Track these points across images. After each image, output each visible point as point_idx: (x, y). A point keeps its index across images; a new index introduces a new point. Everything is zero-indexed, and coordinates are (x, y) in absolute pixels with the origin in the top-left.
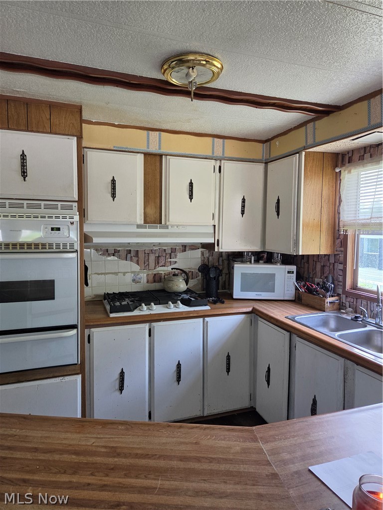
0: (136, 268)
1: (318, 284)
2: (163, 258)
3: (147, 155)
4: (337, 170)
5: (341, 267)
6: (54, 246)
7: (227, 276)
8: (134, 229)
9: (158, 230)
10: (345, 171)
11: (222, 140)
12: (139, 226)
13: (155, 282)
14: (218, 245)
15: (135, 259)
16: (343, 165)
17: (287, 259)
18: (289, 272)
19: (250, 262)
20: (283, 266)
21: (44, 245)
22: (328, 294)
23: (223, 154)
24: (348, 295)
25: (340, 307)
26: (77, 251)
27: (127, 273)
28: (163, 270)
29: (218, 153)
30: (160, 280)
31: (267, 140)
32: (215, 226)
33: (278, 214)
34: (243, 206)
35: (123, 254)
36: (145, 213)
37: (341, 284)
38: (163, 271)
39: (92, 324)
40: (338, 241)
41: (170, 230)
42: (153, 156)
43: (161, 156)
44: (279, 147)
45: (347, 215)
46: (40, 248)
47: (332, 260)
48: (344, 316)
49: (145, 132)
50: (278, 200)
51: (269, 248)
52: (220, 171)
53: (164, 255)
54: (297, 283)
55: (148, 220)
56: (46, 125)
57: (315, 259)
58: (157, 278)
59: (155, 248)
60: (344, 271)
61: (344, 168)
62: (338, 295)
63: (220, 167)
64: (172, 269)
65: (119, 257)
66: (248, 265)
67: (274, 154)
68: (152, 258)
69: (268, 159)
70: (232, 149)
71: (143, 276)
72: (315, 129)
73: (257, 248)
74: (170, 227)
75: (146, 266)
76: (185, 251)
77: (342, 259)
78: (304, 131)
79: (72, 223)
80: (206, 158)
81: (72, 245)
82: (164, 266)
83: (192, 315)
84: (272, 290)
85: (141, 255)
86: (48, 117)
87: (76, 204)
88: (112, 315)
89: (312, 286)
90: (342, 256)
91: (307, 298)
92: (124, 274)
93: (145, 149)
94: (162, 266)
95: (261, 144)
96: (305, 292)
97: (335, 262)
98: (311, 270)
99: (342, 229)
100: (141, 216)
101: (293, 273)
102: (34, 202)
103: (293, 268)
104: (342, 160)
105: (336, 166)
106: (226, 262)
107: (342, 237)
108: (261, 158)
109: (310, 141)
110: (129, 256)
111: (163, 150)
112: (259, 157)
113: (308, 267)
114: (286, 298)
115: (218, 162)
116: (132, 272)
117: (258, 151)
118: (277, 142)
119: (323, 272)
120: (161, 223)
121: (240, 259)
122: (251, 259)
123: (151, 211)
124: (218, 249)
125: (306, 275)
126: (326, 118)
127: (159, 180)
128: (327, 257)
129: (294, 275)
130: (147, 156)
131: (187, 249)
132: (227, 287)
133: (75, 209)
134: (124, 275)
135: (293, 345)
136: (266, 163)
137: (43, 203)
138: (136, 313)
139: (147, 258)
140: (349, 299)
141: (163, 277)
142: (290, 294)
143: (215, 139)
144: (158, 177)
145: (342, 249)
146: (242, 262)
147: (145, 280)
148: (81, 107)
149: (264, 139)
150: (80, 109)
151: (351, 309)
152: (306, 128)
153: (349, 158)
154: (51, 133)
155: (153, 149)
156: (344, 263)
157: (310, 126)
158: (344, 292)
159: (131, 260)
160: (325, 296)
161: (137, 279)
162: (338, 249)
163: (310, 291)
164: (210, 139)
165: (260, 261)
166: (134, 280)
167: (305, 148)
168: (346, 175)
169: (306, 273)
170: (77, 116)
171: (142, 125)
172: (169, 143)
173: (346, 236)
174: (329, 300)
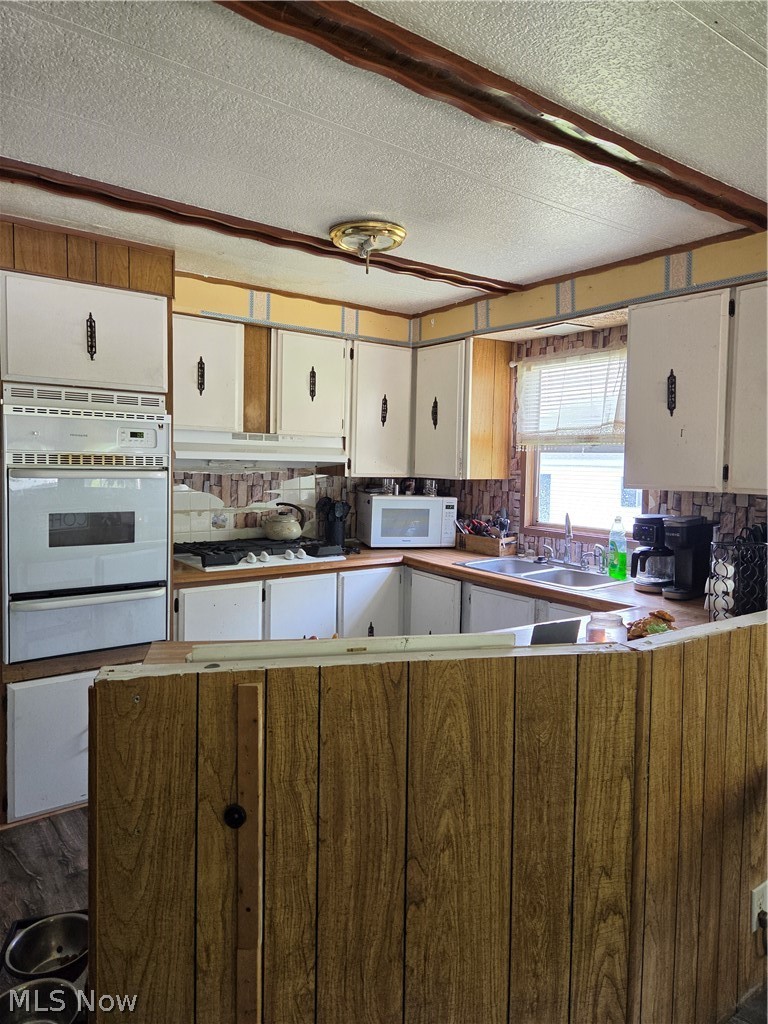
0: (219, 504)
1: (488, 521)
2: (259, 488)
3: (249, 326)
4: (512, 365)
5: (517, 496)
6: (134, 461)
7: (354, 518)
8: (229, 440)
9: (264, 443)
10: (523, 366)
11: (355, 311)
12: (235, 436)
13: (246, 526)
14: (349, 467)
15: (216, 489)
16: (519, 358)
17: (445, 488)
18: (448, 507)
19: (394, 494)
20: (440, 499)
21: (119, 459)
22: (504, 532)
23: (357, 332)
24: (526, 532)
25: (518, 550)
26: (167, 469)
27: (203, 511)
28: (258, 508)
29: (350, 330)
30: (254, 524)
31: (416, 316)
32: (344, 438)
33: (435, 424)
34: (385, 411)
35: (198, 481)
36: (245, 416)
37: (518, 519)
38: (260, 509)
39: (183, 581)
40: (514, 461)
41: (281, 442)
42: (257, 329)
43: (269, 329)
44: (434, 327)
45: (526, 427)
46: (114, 463)
47: (505, 488)
48: (525, 560)
49: (248, 291)
50: (436, 403)
51: (420, 473)
52: (352, 357)
53: (261, 483)
54: (459, 522)
55: (250, 426)
56: (122, 276)
57: (482, 488)
58: (249, 520)
59: (247, 473)
60: (522, 501)
61: (521, 362)
62: (515, 535)
63: (352, 351)
64: (278, 504)
65: (192, 486)
66: (390, 497)
67: (427, 337)
68: (243, 488)
69: (417, 343)
70: (369, 324)
71: (229, 517)
72: (488, 309)
73: (402, 473)
74: (280, 438)
75: (234, 501)
76: (292, 477)
77: (518, 485)
78: (473, 310)
79: (161, 427)
80: (333, 337)
81: (159, 460)
82: (261, 501)
83: (322, 568)
84: (425, 533)
85: (226, 483)
86: (126, 265)
87: (163, 398)
88: (208, 569)
89: (481, 524)
90: (518, 482)
91: (473, 541)
92: (200, 513)
93: (247, 318)
94: (258, 501)
95: (408, 320)
96: (470, 533)
97: (510, 490)
98: (475, 503)
99: (519, 445)
100: (239, 419)
101: (453, 507)
102: (103, 393)
103: (454, 501)
104: (517, 352)
105: (511, 360)
106: (352, 496)
107: (518, 456)
108: (406, 340)
109: (482, 325)
110: (207, 483)
111: (274, 320)
112: (404, 338)
113: (472, 501)
114: (443, 545)
115: (350, 342)
116: (211, 511)
117: (402, 329)
118: (432, 320)
119: (492, 505)
120: (268, 431)
121: (376, 490)
122: (394, 489)
123: (255, 413)
124: (350, 474)
125: (468, 512)
126: (504, 297)
127: (265, 366)
128: (498, 484)
129: (454, 511)
130: (249, 328)
131: (295, 474)
132: (353, 534)
133: (163, 405)
134: (200, 515)
135: (466, 597)
136: (415, 348)
137: (116, 394)
138: (241, 566)
139: (234, 488)
140: (528, 539)
141: (259, 519)
142: (449, 538)
143: (346, 308)
144: (265, 360)
145: (519, 472)
146: (381, 493)
147: (233, 524)
148: (174, 252)
149: (411, 313)
150: (171, 256)
151: (531, 551)
152: (476, 306)
153: (527, 349)
154: (129, 289)
155: (259, 318)
156: (522, 491)
157: (482, 304)
158: (522, 530)
159: (211, 491)
160: (498, 537)
161: (220, 522)
162: (514, 472)
163: (477, 531)
164: (338, 309)
165: (408, 493)
166: (214, 524)
167: (474, 334)
168: (525, 373)
169: (468, 509)
170: (168, 266)
171: (245, 281)
172: (280, 311)
173: (524, 454)
174: (504, 540)
